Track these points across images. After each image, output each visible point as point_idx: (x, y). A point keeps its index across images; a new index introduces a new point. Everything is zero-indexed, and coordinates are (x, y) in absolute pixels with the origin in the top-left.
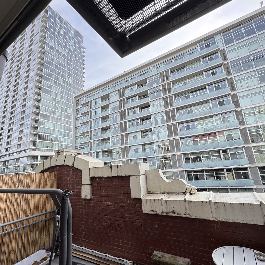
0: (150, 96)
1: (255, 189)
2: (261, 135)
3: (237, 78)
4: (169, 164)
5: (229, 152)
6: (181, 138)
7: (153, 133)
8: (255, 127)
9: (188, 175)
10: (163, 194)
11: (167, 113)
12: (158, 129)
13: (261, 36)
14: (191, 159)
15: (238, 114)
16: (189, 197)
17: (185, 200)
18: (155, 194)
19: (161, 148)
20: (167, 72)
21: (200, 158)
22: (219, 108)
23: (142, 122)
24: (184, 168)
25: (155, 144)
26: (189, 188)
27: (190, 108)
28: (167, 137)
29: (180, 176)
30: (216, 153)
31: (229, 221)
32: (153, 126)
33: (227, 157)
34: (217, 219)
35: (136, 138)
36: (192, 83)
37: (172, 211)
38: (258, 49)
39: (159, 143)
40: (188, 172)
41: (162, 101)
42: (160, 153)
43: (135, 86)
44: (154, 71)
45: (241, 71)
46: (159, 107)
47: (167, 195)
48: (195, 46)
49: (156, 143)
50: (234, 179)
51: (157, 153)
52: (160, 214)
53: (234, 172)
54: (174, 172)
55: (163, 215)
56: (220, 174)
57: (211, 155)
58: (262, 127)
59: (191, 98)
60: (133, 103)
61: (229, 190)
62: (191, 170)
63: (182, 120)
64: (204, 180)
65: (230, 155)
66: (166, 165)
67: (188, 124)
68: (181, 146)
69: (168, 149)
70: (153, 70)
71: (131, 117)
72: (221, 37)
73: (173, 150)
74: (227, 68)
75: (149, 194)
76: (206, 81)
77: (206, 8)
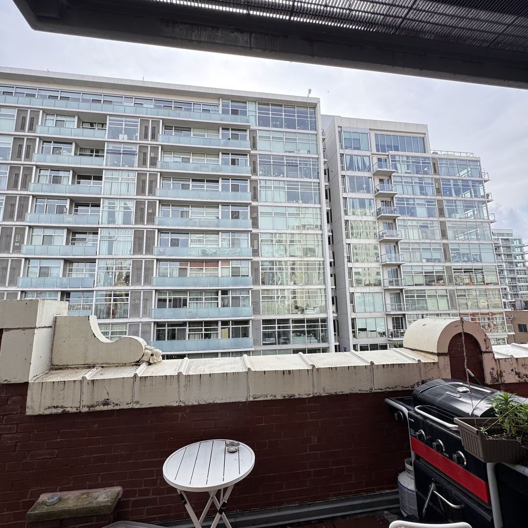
0: (107, 157)
1: (253, 352)
2: (273, 275)
3: (263, 183)
4: (123, 306)
5: (230, 295)
6: (158, 260)
7: (99, 238)
8: (270, 262)
9: (158, 331)
10: (89, 367)
11: (139, 204)
12: (113, 233)
13: (301, 136)
14: (170, 300)
15: (254, 237)
16: (144, 369)
17: (135, 376)
18: (70, 370)
19: (110, 273)
20: (155, 122)
21: (185, 300)
22: (230, 220)
23: (74, 209)
24: (153, 317)
25: (100, 264)
26: (147, 354)
27: (185, 208)
28: (129, 253)
29: (142, 332)
30: (213, 294)
31: (202, 403)
32: (102, 224)
33: (226, 303)
34: (184, 403)
35: (50, 243)
36: (198, 163)
37: (103, 400)
38: (294, 152)
39: (109, 262)
40: (158, 324)
41: (134, 176)
42: (106, 283)
43: (72, 119)
44: (127, 107)
45: (270, 174)
46: (124, 187)
47: (100, 369)
48: (215, 102)
49: (101, 261)
50: (229, 337)
51: (99, 282)
52: (74, 410)
53: (231, 326)
54: (131, 324)
55: (80, 412)
56: (210, 330)
57: (204, 297)
58: (277, 263)
59: (190, 189)
60: (60, 157)
61: (220, 355)
62: (165, 322)
63: (167, 225)
64: (185, 339)
65: (232, 299)
66: (116, 309)
67: (175, 236)
68: (154, 276)
69: (127, 277)
70: (125, 104)
71: (45, 187)
72: (256, 109)
73: (138, 281)
74: (254, 161)
75: (54, 372)
76: (220, 170)
77: (233, 44)
